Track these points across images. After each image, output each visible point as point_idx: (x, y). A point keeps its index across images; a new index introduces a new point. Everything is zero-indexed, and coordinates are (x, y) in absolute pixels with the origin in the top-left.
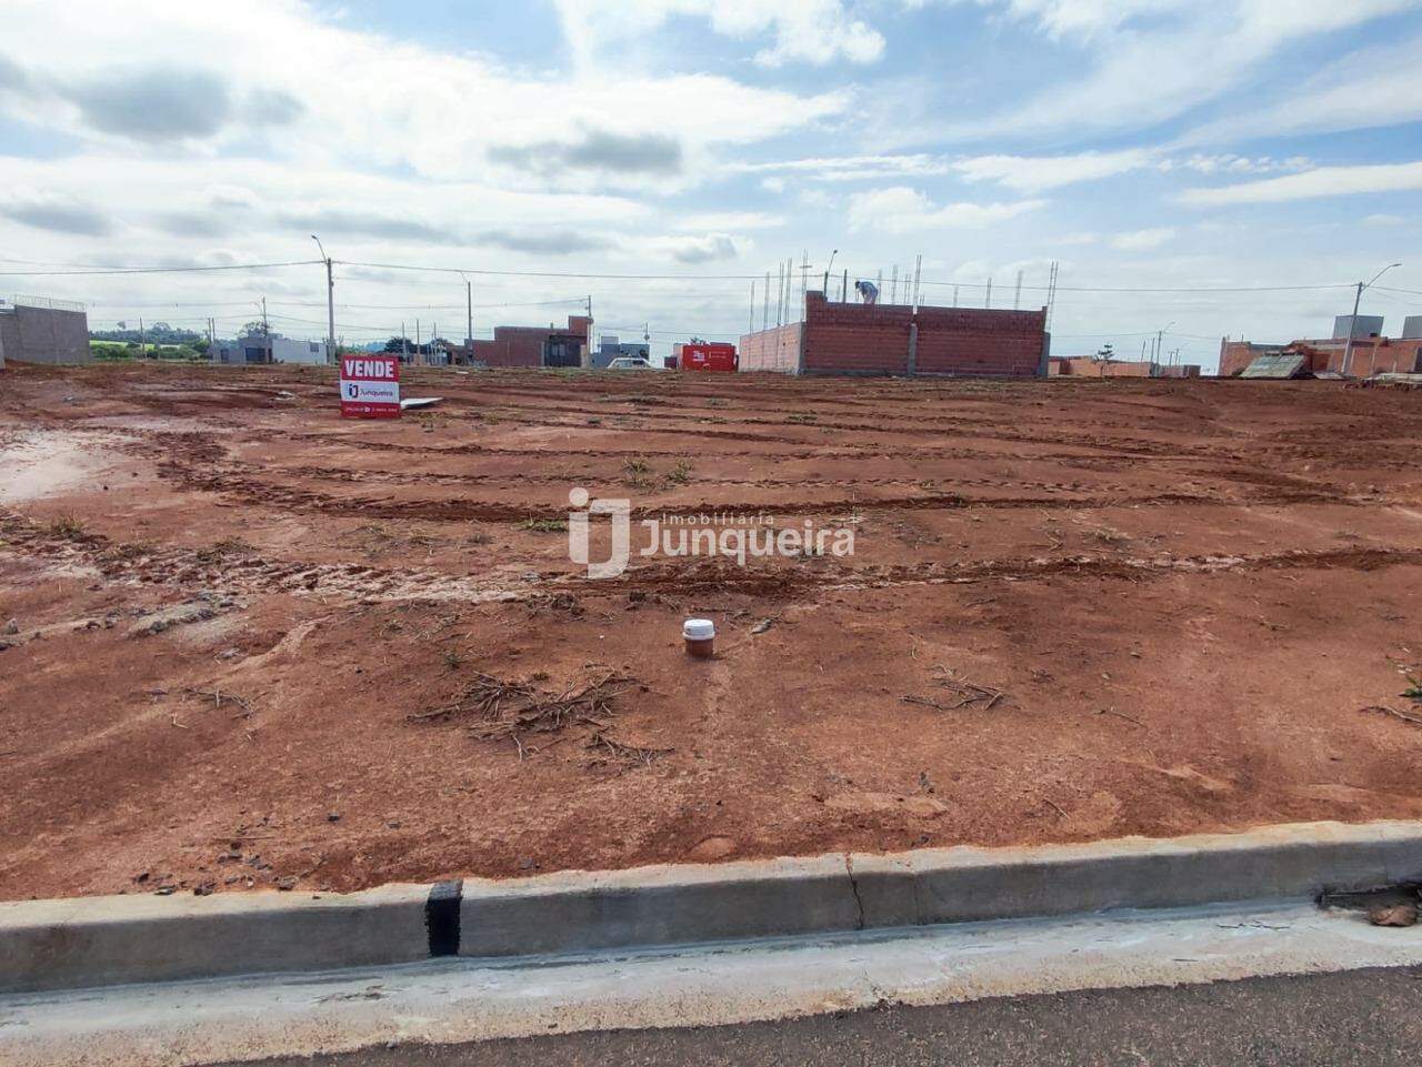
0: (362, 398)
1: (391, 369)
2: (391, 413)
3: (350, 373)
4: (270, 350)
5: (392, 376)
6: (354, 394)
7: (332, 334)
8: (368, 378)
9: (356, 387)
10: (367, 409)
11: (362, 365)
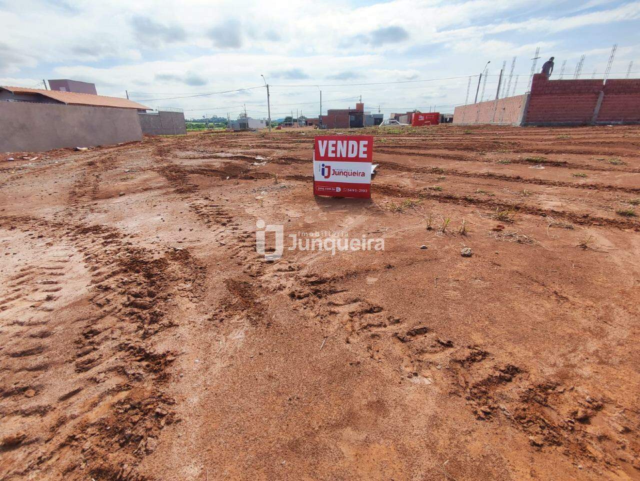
0: (333, 179)
1: (366, 149)
2: (362, 193)
3: (322, 154)
4: (248, 124)
5: (365, 156)
6: (326, 174)
7: (269, 117)
8: (341, 159)
9: (329, 167)
10: (338, 189)
11: (335, 146)
